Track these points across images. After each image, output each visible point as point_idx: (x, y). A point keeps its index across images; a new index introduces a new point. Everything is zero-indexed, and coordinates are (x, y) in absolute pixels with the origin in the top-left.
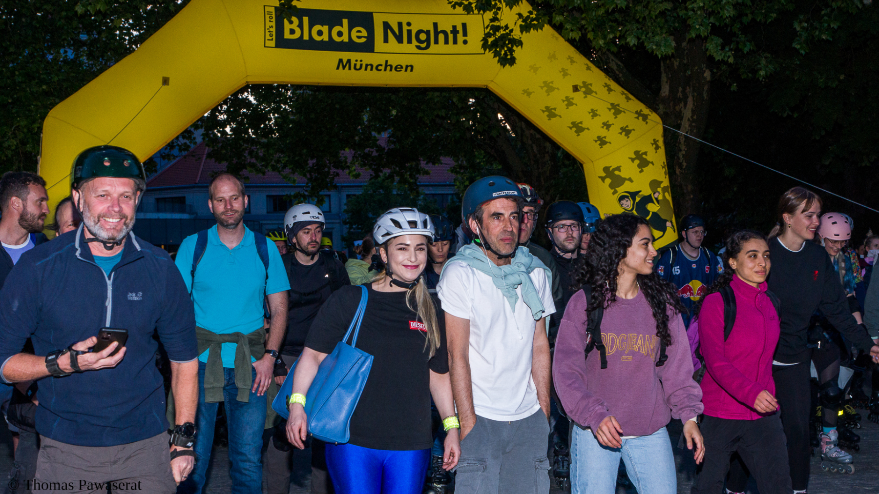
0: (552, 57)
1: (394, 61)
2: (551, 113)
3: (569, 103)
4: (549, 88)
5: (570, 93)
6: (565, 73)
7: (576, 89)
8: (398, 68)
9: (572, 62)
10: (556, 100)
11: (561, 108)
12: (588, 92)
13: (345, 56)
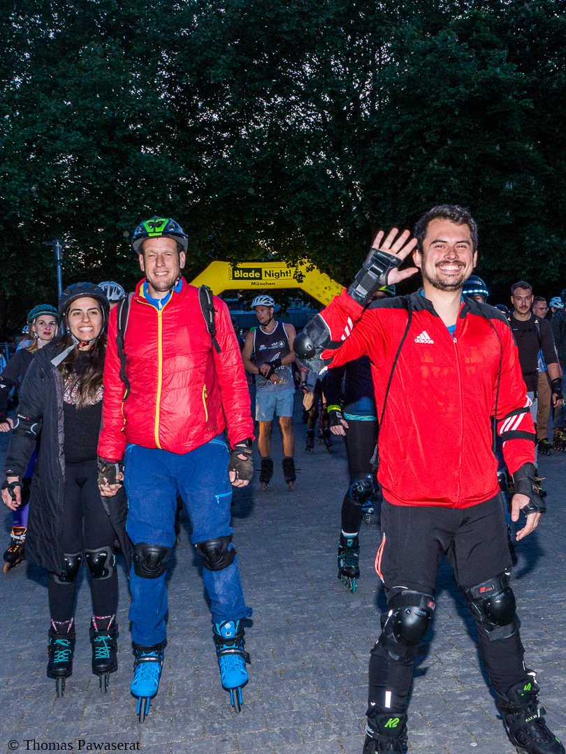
0: (318, 279)
1: (268, 282)
2: (319, 296)
3: (324, 292)
4: (317, 288)
5: (324, 290)
6: (322, 283)
7: (326, 288)
8: (270, 284)
9: (325, 280)
10: (320, 292)
11: (322, 294)
12: (330, 289)
13: (253, 281)
